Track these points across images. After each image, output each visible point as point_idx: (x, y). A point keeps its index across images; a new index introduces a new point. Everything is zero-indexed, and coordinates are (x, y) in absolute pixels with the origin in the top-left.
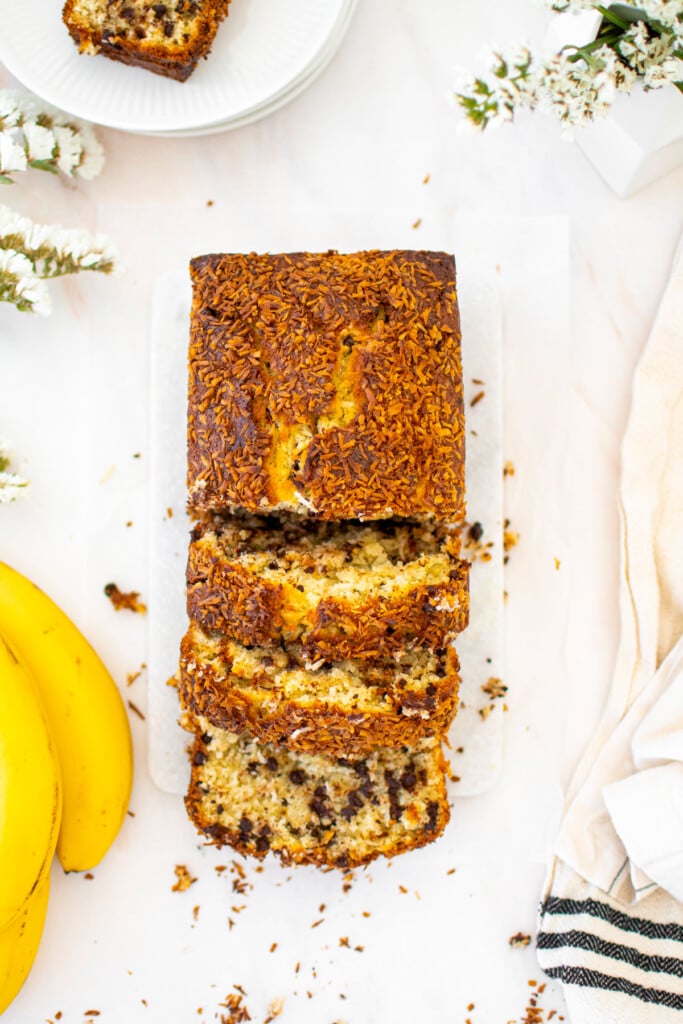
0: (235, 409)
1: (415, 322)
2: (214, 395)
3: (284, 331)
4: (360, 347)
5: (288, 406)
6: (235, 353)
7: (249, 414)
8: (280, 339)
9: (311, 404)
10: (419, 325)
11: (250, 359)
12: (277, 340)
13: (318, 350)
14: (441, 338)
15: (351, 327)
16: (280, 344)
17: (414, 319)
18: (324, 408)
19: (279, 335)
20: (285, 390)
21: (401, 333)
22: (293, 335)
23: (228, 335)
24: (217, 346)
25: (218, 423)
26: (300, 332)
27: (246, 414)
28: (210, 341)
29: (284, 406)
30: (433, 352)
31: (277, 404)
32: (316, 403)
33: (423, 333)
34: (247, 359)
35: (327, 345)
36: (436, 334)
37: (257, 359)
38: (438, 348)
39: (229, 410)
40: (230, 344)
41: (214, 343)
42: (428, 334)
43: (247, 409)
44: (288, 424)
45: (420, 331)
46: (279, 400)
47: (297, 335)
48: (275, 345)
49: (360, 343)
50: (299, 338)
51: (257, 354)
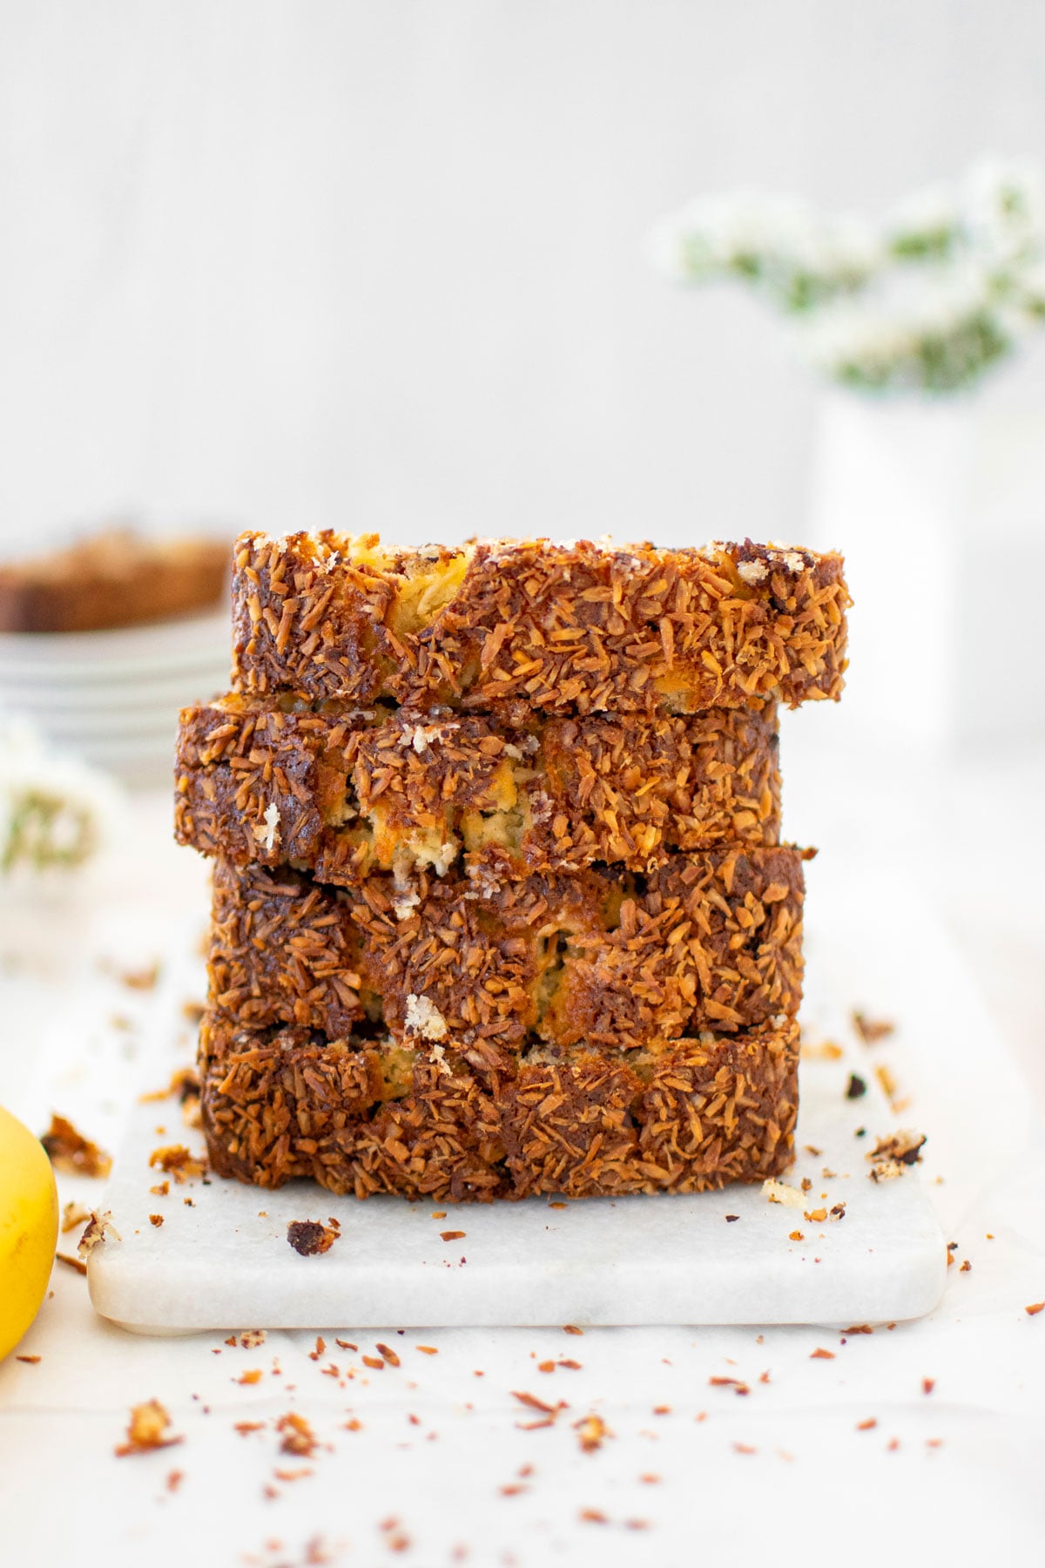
0: (279, 779)
1: (706, 889)
2: (236, 735)
3: (412, 934)
4: (581, 966)
5: (396, 786)
6: (308, 972)
7: (310, 796)
8: (404, 952)
9: (450, 785)
10: (716, 897)
11: (337, 986)
12: (398, 955)
13: (490, 985)
14: (762, 918)
15: (561, 917)
16: (405, 965)
17: (702, 883)
18: (475, 793)
19: (402, 940)
20: (392, 748)
21: (675, 926)
22: (432, 941)
23: (292, 923)
24: (267, 942)
25: (240, 804)
26: (448, 937)
27: (303, 794)
28: (253, 928)
29: (389, 788)
30: (745, 962)
31: (373, 782)
32: (461, 780)
33: (724, 917)
34: (330, 986)
35: (508, 975)
36: (752, 917)
37: (355, 992)
38: (753, 945)
39: (266, 777)
40: (297, 946)
41: (260, 934)
42: (735, 919)
43: (305, 781)
44: (394, 825)
45: (716, 912)
46: (377, 773)
47: (442, 945)
48: (392, 968)
49: (582, 952)
50: (446, 955)
51: (354, 980)
